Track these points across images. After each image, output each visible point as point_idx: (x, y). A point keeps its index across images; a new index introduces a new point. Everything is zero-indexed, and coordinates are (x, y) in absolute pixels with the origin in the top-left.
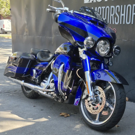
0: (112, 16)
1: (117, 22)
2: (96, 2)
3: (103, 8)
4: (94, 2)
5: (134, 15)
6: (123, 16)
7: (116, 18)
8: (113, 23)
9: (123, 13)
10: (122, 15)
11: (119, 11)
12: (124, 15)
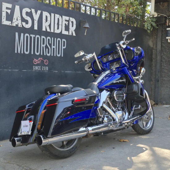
0: (43, 47)
1: (48, 53)
2: (21, 26)
4: (19, 26)
5: (63, 49)
6: (54, 49)
7: (47, 49)
8: (45, 54)
9: (54, 45)
10: (53, 47)
11: (50, 43)
12: (55, 47)
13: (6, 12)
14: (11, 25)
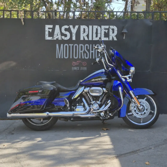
0: (81, 53)
1: (87, 57)
2: (61, 39)
3: (71, 45)
4: (59, 39)
7: (85, 54)
8: (83, 58)
10: (91, 52)
11: (88, 49)
12: (93, 52)
13: (49, 31)
14: (52, 39)
